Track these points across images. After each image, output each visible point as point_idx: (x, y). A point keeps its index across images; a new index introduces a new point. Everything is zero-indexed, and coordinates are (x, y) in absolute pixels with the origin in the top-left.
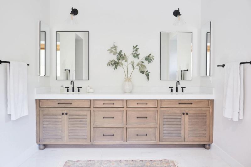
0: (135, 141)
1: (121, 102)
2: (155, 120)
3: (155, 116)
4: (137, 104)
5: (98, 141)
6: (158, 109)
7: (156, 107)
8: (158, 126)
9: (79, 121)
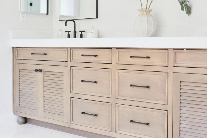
0: (128, 134)
1: (108, 52)
2: (164, 93)
3: (165, 86)
4: (131, 57)
5: (77, 123)
6: (171, 70)
7: (166, 64)
8: (169, 108)
9: (55, 84)
